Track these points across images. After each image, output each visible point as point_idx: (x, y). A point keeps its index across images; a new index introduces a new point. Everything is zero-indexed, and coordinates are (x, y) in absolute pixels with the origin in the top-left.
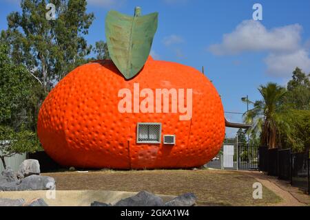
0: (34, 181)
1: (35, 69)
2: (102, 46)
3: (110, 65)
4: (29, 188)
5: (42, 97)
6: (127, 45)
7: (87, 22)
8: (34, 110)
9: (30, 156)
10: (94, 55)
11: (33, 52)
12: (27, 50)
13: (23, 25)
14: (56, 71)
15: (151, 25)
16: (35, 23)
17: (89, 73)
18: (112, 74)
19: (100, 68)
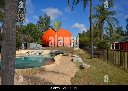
0: (41, 48)
1: (41, 30)
2: (52, 27)
3: (54, 30)
4: (40, 49)
5: (43, 35)
6: (57, 27)
7: (50, 22)
8: (41, 37)
9: (41, 44)
10: (51, 28)
11: (41, 28)
12: (40, 27)
13: (39, 23)
14: (45, 31)
15: (60, 23)
16: (41, 22)
17: (50, 31)
18: (54, 31)
19: (52, 30)
